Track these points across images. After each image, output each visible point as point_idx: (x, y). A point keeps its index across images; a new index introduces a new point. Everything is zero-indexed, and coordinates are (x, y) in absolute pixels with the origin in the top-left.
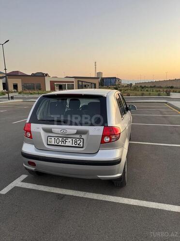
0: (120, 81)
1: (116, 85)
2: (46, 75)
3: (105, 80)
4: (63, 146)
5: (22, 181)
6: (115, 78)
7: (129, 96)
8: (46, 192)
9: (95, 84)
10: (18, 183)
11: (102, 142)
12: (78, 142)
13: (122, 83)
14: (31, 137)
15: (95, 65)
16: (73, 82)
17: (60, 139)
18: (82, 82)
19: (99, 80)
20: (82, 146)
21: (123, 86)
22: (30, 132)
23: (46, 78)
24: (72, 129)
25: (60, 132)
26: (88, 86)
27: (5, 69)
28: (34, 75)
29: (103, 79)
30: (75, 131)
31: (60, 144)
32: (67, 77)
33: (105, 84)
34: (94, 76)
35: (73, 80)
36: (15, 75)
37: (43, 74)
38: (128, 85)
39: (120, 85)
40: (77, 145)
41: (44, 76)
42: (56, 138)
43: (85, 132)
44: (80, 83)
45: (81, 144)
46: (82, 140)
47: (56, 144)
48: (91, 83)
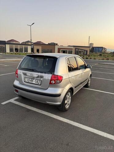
0: (105, 50)
1: (102, 52)
2: (57, 44)
3: (95, 49)
4: (31, 83)
5: (15, 100)
6: (102, 47)
7: (109, 60)
8: (23, 107)
9: (87, 51)
10: (12, 101)
11: (50, 83)
12: (39, 82)
13: (107, 51)
14: (17, 77)
15: (89, 39)
16: (72, 49)
17: (30, 79)
18: (78, 49)
19: (91, 48)
20: (40, 84)
21: (107, 53)
22: (17, 74)
23: (56, 46)
24: (35, 74)
25: (30, 75)
26: (82, 52)
27: (31, 40)
28: (49, 44)
29: (93, 48)
30: (37, 76)
31: (30, 82)
32: (69, 46)
33: (94, 51)
34: (87, 46)
35: (72, 48)
36: (38, 43)
37: (55, 44)
38: (111, 52)
39: (105, 52)
40: (38, 84)
41: (55, 45)
42: (28, 79)
43: (42, 77)
44: (77, 50)
45: (40, 83)
46: (40, 81)
47: (28, 82)
48: (84, 50)
